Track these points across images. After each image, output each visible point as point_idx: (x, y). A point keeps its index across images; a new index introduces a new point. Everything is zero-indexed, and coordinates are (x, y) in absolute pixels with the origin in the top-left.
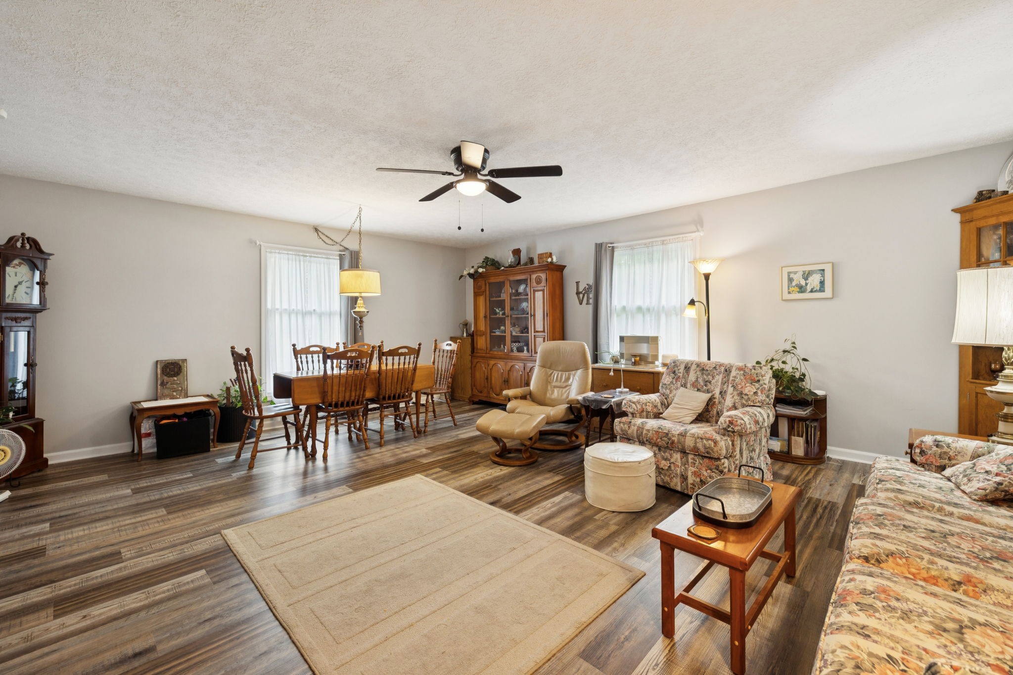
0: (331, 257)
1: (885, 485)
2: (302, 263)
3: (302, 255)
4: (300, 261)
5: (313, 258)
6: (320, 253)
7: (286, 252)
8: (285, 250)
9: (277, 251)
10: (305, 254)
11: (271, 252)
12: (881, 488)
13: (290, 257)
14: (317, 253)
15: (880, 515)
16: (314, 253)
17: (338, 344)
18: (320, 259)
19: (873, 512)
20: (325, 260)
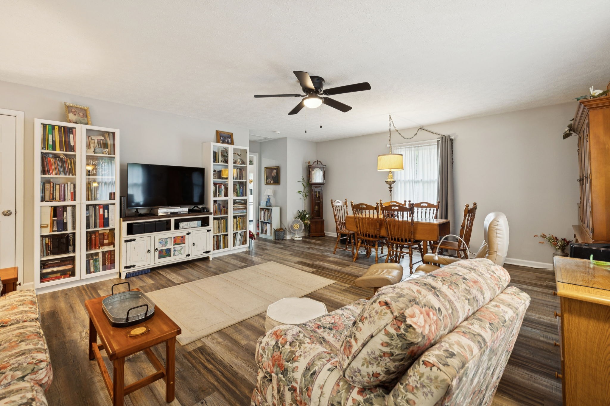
0: (432, 144)
1: (21, 398)
2: (413, 151)
3: (414, 147)
4: (412, 151)
5: (420, 148)
6: (425, 143)
7: (404, 147)
8: (404, 146)
9: (400, 148)
10: (416, 146)
11: (397, 149)
12: (27, 391)
13: (407, 149)
14: (422, 144)
15: (22, 341)
16: (421, 144)
17: (405, 201)
18: (425, 147)
19: (28, 342)
20: (428, 147)
